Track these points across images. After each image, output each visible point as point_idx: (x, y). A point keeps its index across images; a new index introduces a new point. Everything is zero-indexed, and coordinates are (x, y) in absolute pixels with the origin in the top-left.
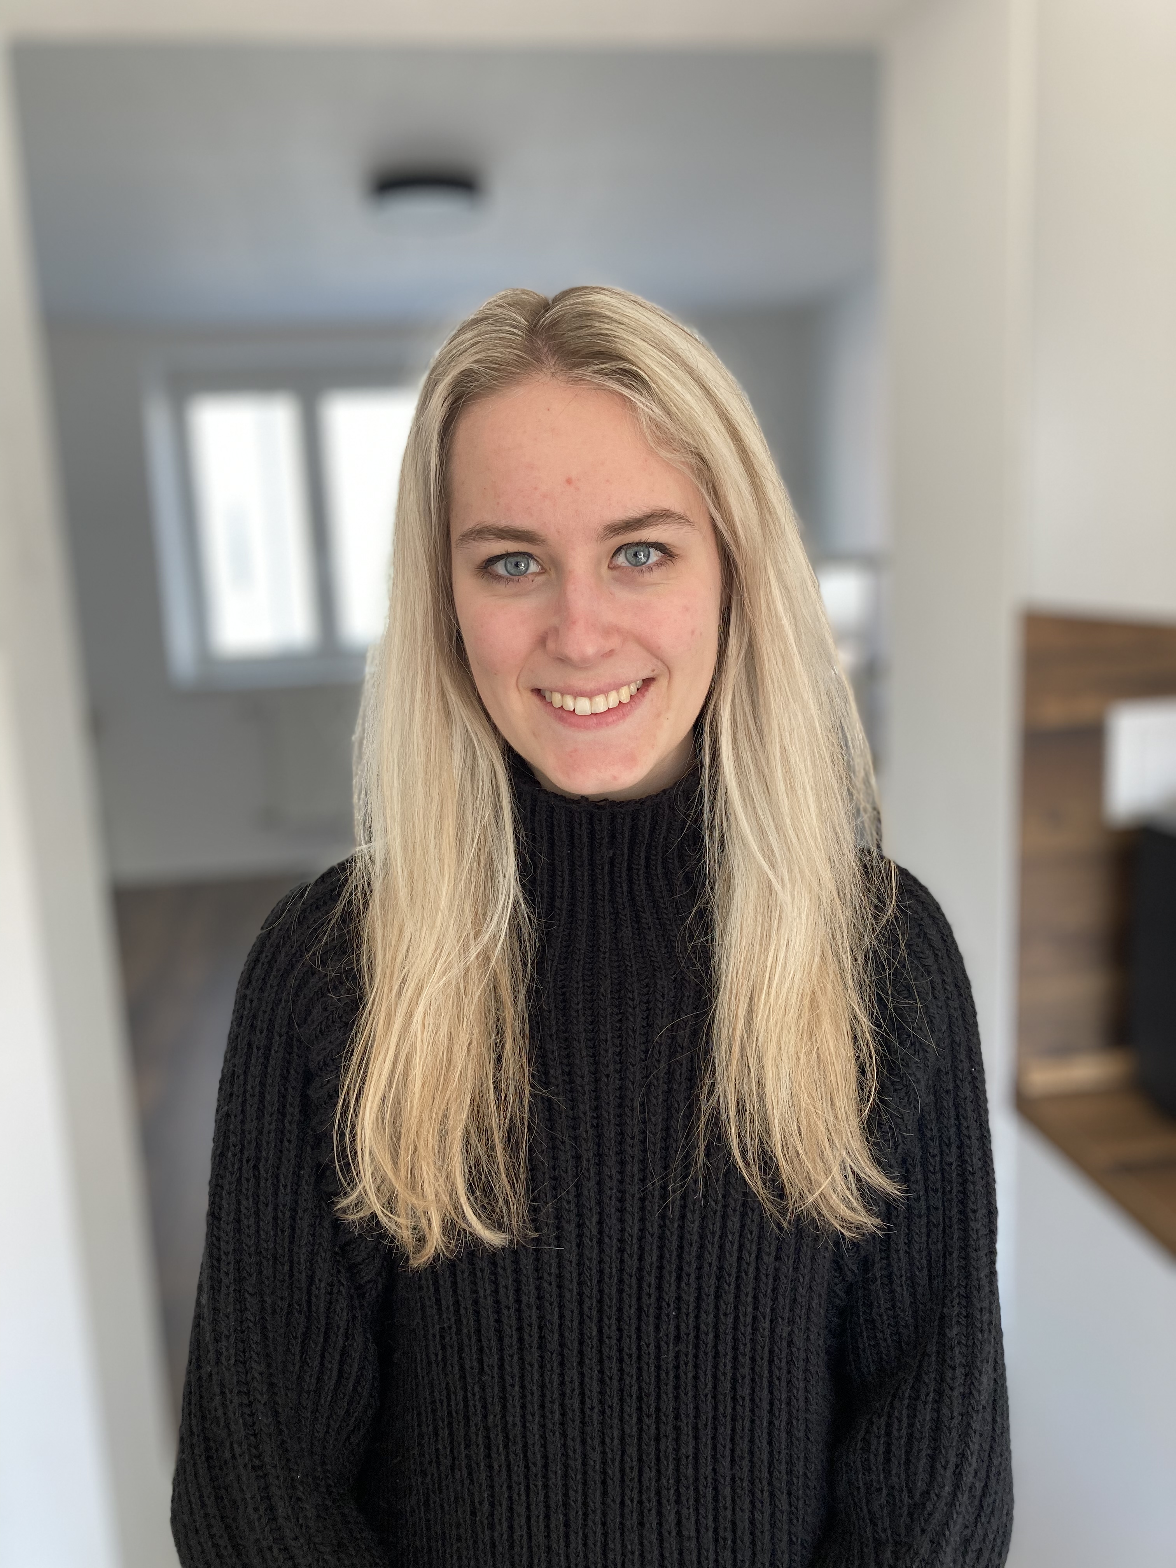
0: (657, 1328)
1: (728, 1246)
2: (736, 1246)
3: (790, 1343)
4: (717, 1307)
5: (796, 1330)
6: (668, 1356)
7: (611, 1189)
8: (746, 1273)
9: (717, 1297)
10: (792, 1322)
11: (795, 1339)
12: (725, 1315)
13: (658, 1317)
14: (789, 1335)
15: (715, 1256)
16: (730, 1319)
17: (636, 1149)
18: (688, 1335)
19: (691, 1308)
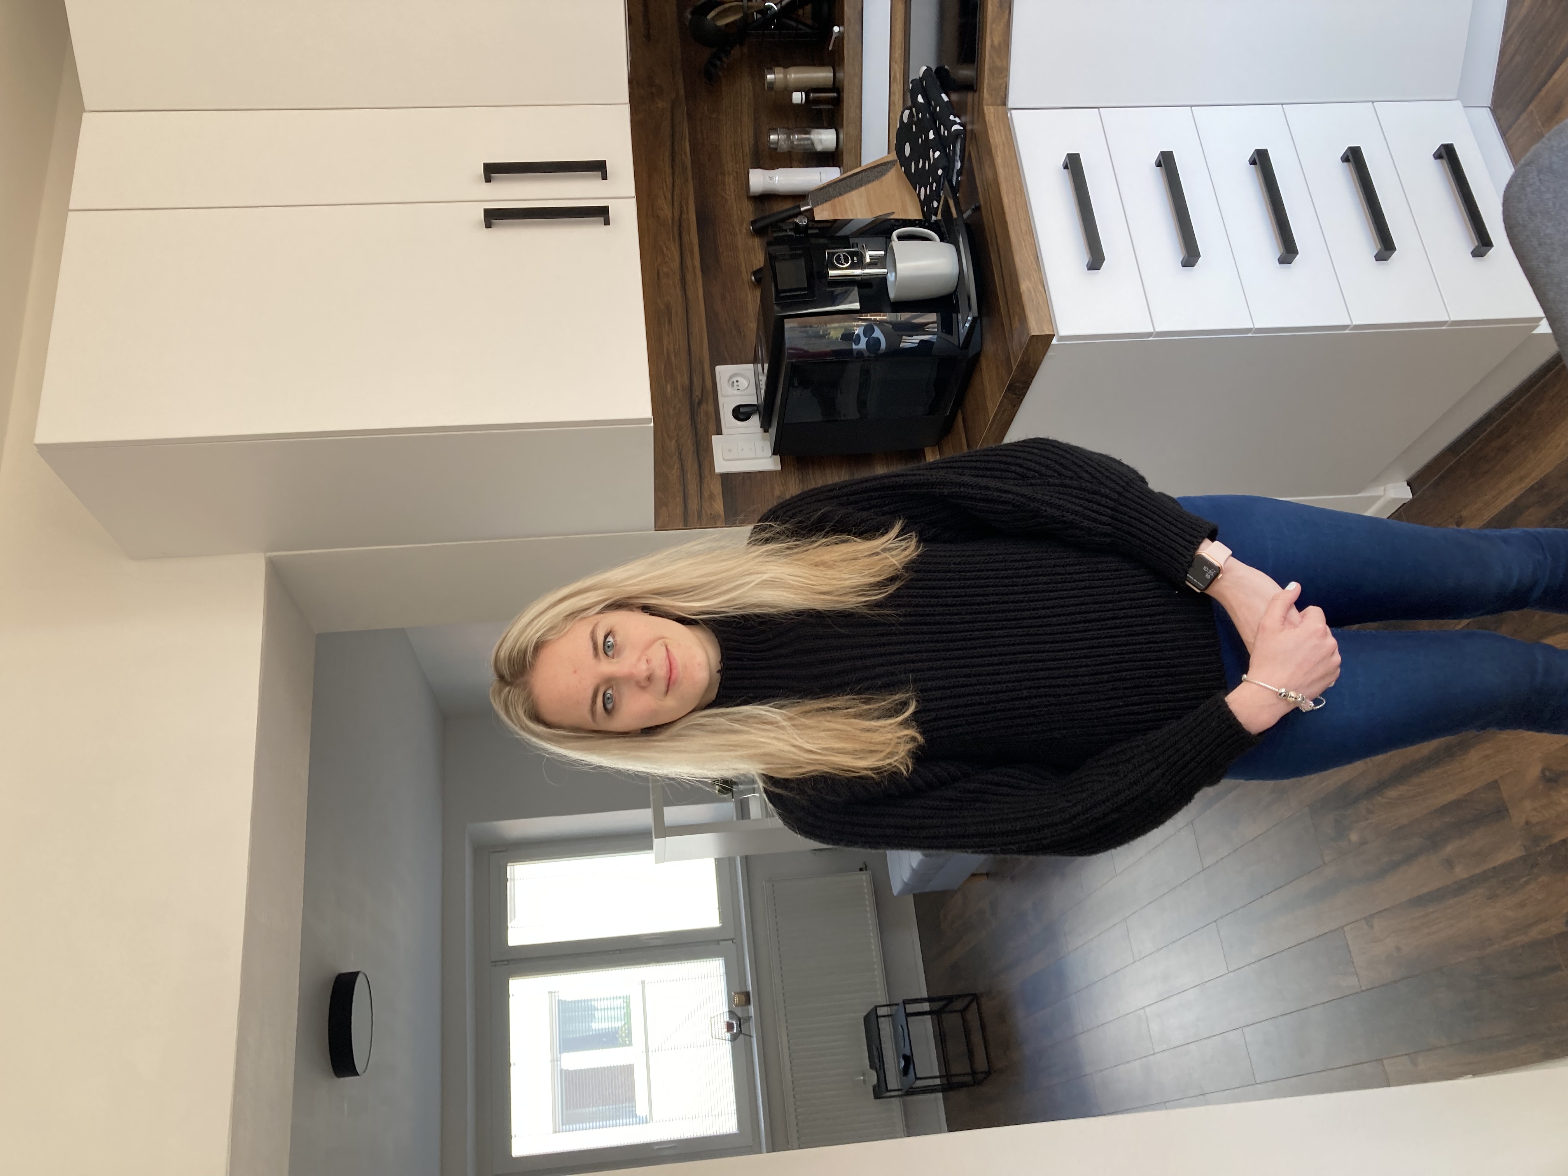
0: (957, 623)
1: (915, 594)
2: (914, 590)
3: (959, 564)
4: (946, 597)
5: (953, 562)
6: (968, 617)
7: (895, 649)
8: (927, 585)
9: (941, 597)
10: (949, 564)
11: (958, 562)
12: (947, 593)
13: (952, 623)
14: (954, 564)
15: (921, 600)
16: (949, 591)
17: (877, 639)
18: (958, 610)
19: (945, 608)
